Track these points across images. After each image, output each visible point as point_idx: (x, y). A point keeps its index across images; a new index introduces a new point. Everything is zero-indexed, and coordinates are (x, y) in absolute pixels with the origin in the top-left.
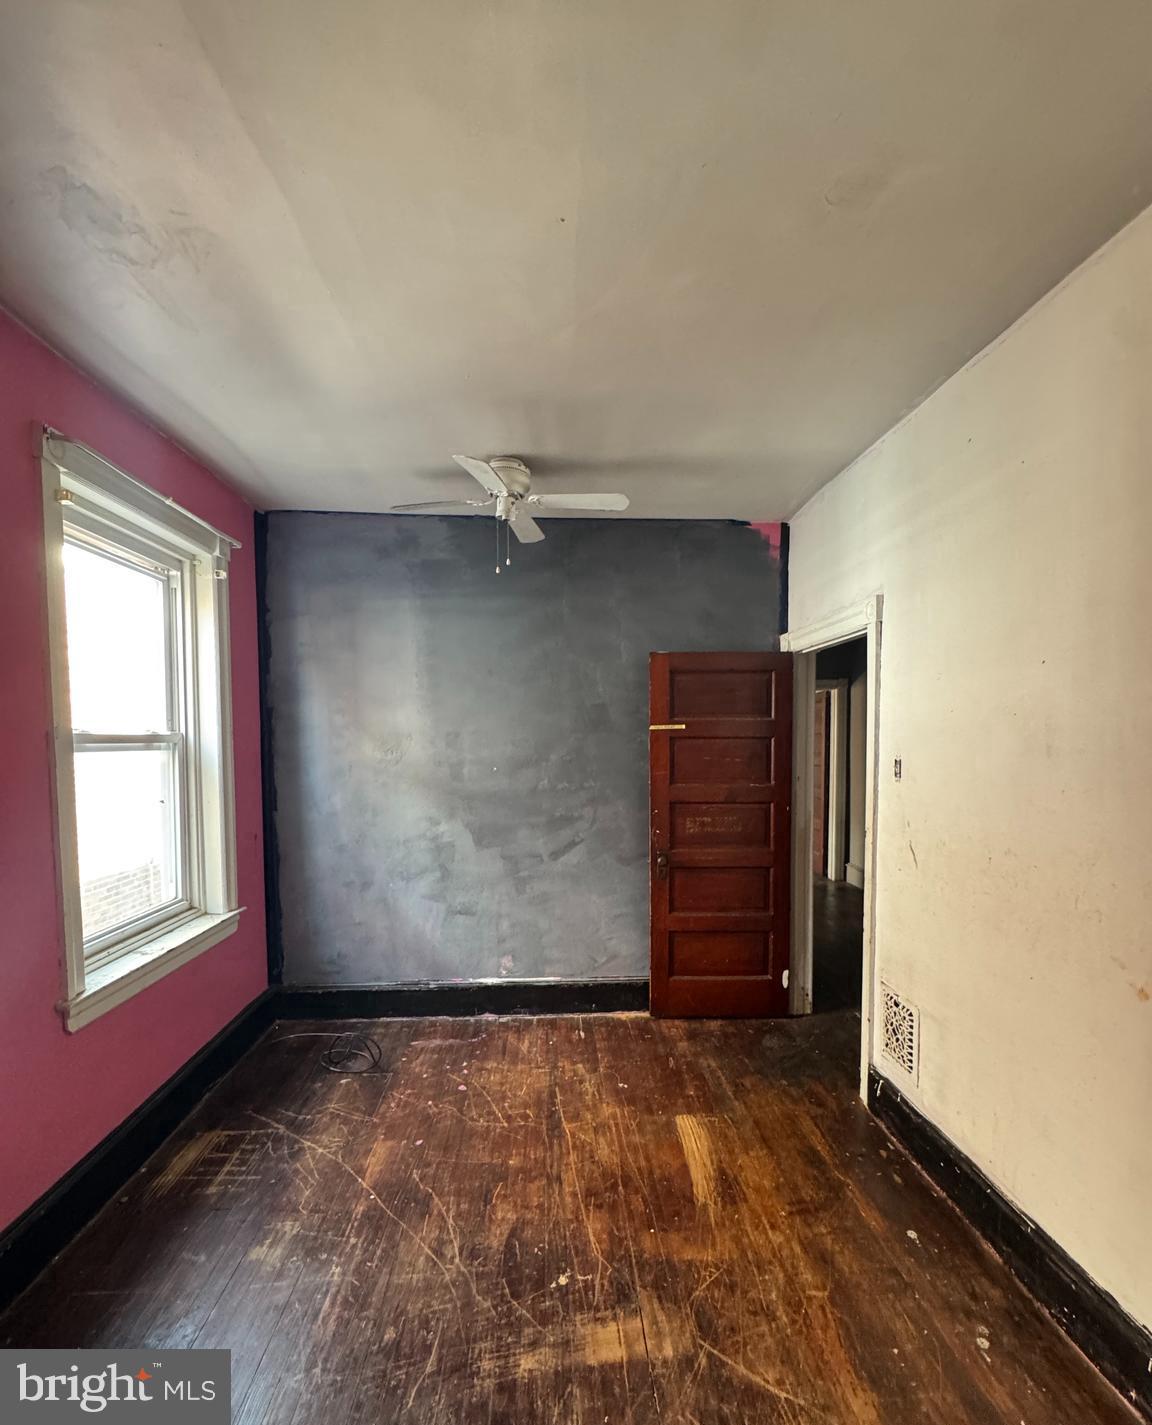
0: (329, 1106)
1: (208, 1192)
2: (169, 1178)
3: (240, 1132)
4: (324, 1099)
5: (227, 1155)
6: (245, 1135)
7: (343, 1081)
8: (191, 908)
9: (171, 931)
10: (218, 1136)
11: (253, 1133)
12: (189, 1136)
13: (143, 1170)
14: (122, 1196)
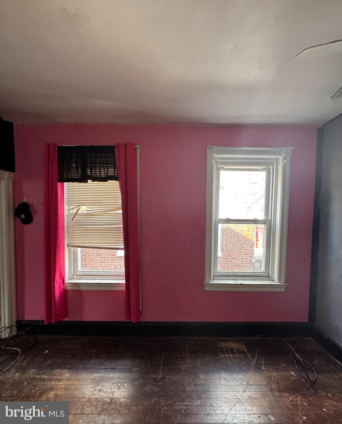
0: (274, 373)
1: (221, 355)
2: (223, 345)
3: (247, 352)
4: (277, 370)
5: (236, 353)
6: (247, 354)
7: (292, 373)
8: (269, 277)
9: (253, 280)
10: (243, 348)
11: (249, 356)
12: (239, 341)
13: (224, 338)
14: (214, 339)
